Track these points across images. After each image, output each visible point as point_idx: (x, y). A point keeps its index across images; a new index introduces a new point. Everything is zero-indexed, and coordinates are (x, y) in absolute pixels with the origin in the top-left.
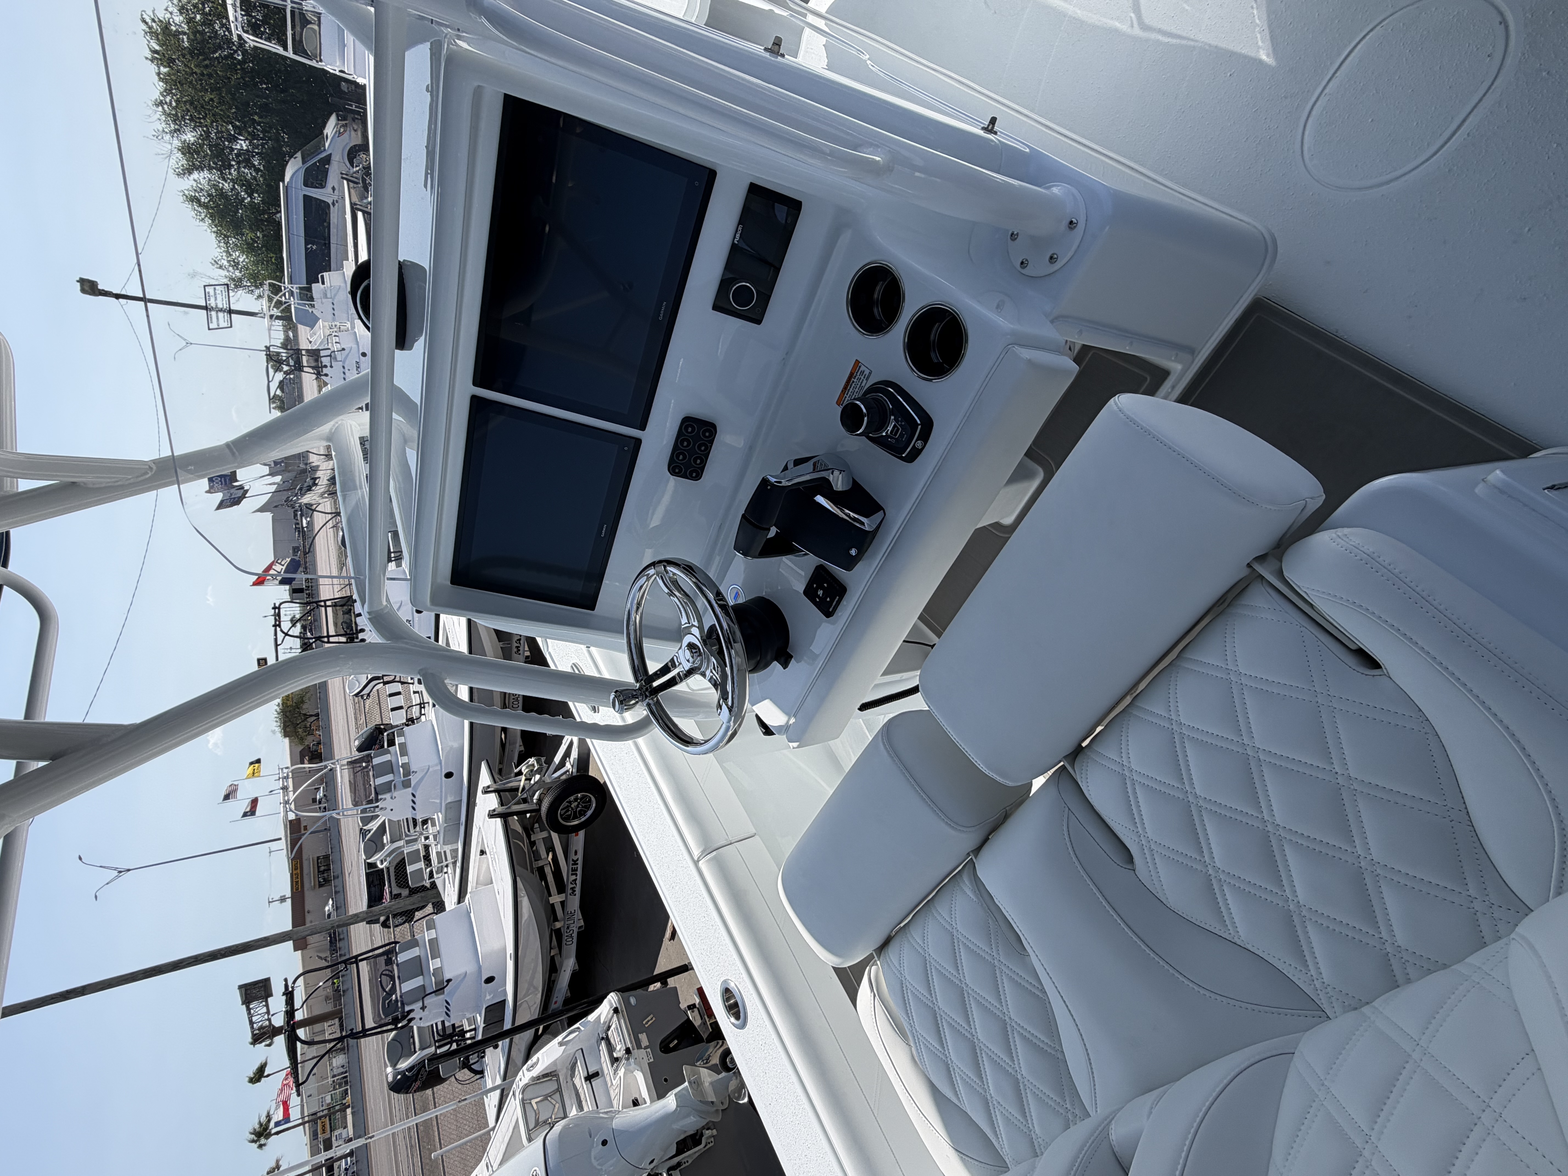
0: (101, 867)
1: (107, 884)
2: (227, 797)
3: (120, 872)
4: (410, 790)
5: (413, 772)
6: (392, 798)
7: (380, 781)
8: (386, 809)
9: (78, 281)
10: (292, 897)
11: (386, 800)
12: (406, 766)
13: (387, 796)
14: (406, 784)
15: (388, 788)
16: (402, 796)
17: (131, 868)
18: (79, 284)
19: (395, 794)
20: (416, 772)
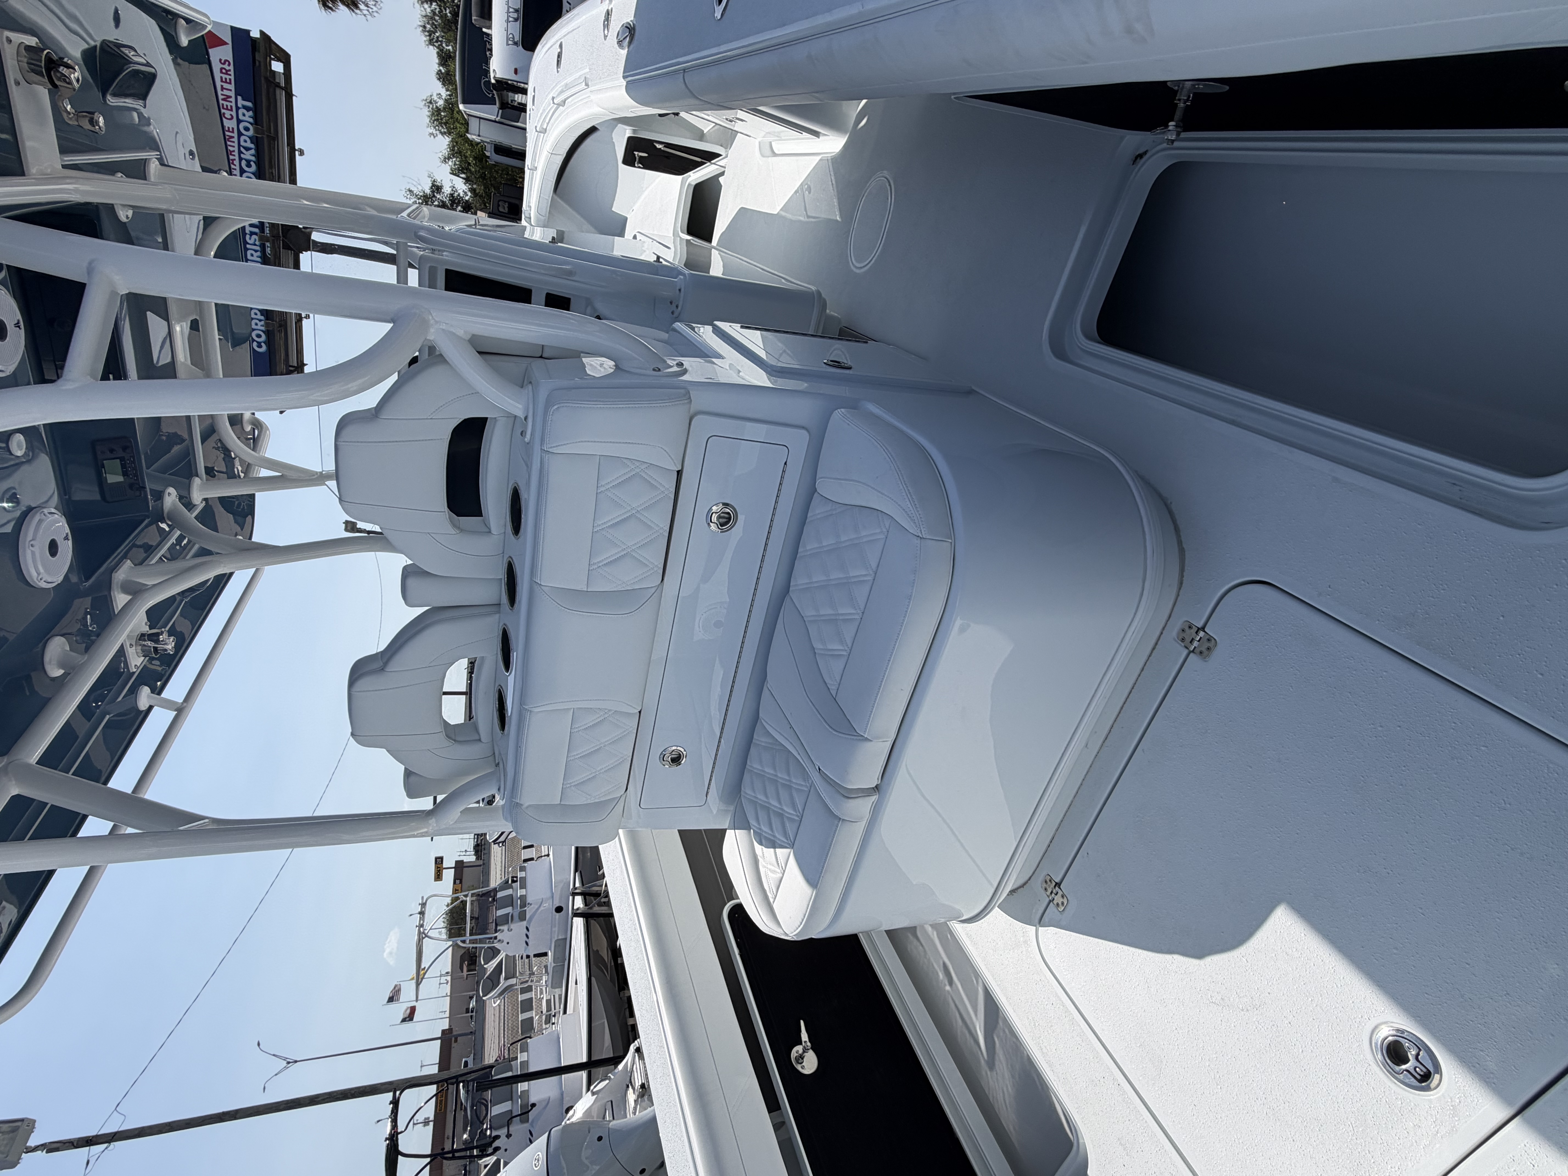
0: (274, 1055)
1: (276, 1075)
2: (391, 1000)
3: (289, 1063)
4: (524, 923)
5: (529, 904)
6: (508, 930)
7: (500, 912)
8: (503, 942)
9: (344, 523)
10: (435, 1121)
11: (505, 934)
12: (523, 898)
13: (505, 928)
14: (522, 917)
15: (506, 920)
16: (518, 927)
17: (298, 1060)
18: (344, 525)
19: (513, 926)
20: (531, 904)
